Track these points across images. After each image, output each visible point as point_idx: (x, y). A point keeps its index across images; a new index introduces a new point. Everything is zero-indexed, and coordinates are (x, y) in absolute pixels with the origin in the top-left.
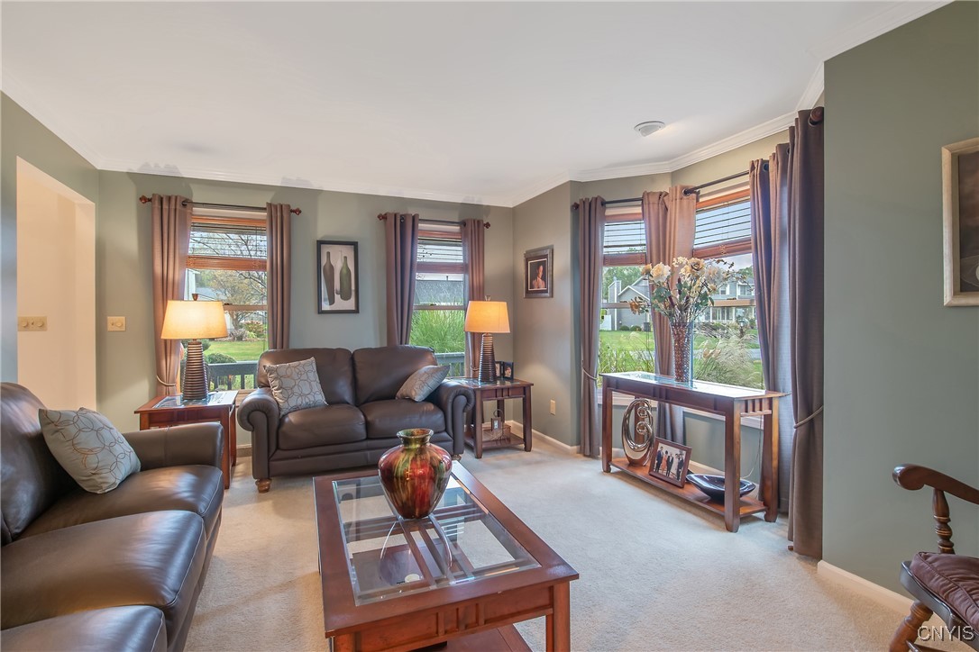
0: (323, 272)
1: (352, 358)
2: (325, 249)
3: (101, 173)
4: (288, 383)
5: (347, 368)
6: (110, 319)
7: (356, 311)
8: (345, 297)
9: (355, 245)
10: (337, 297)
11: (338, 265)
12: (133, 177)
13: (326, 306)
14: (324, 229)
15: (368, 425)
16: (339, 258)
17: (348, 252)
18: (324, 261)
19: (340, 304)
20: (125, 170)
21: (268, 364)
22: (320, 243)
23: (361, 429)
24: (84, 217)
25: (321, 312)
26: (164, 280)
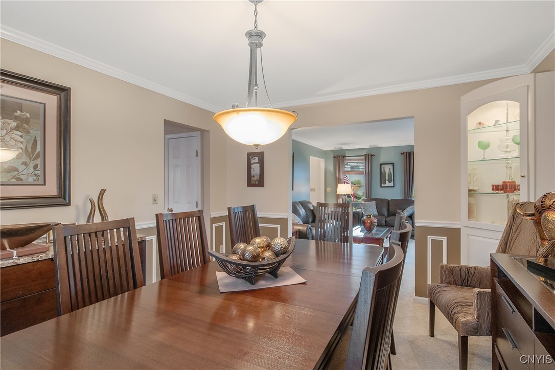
0: (382, 174)
1: (389, 202)
2: (383, 166)
3: (326, 151)
4: (366, 208)
5: (386, 205)
6: (328, 189)
7: (394, 187)
8: (390, 181)
9: (393, 164)
10: (387, 182)
11: (387, 172)
12: (332, 151)
13: (383, 185)
14: (383, 159)
15: (386, 221)
16: (387, 169)
17: (391, 166)
18: (382, 170)
19: (388, 184)
20: (330, 150)
21: (363, 202)
22: (381, 164)
23: (384, 222)
24: (322, 162)
25: (381, 187)
26: (339, 178)
